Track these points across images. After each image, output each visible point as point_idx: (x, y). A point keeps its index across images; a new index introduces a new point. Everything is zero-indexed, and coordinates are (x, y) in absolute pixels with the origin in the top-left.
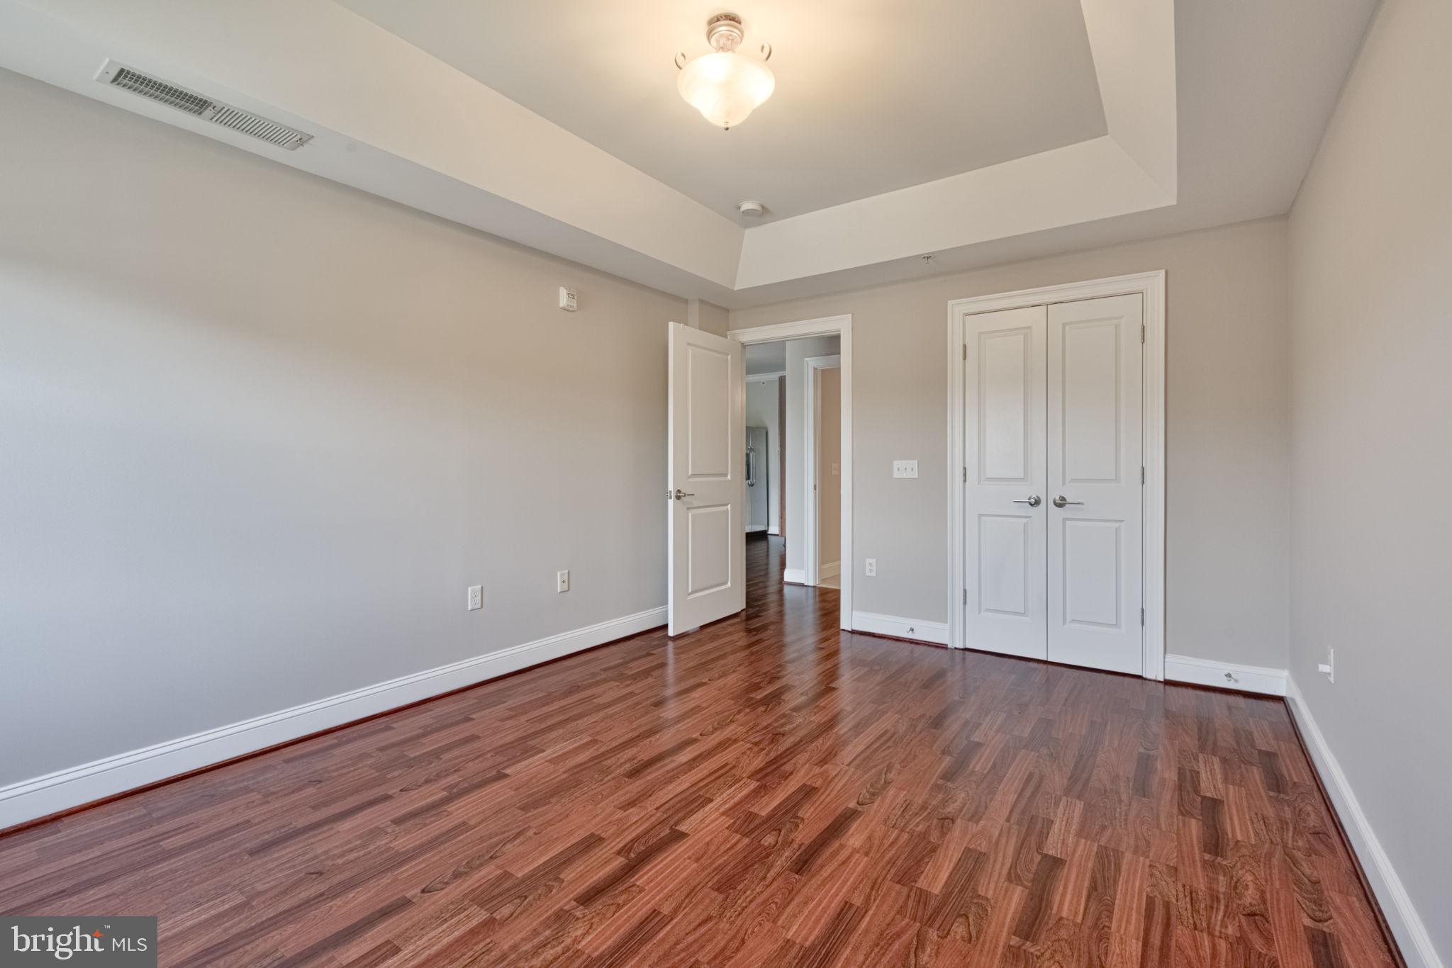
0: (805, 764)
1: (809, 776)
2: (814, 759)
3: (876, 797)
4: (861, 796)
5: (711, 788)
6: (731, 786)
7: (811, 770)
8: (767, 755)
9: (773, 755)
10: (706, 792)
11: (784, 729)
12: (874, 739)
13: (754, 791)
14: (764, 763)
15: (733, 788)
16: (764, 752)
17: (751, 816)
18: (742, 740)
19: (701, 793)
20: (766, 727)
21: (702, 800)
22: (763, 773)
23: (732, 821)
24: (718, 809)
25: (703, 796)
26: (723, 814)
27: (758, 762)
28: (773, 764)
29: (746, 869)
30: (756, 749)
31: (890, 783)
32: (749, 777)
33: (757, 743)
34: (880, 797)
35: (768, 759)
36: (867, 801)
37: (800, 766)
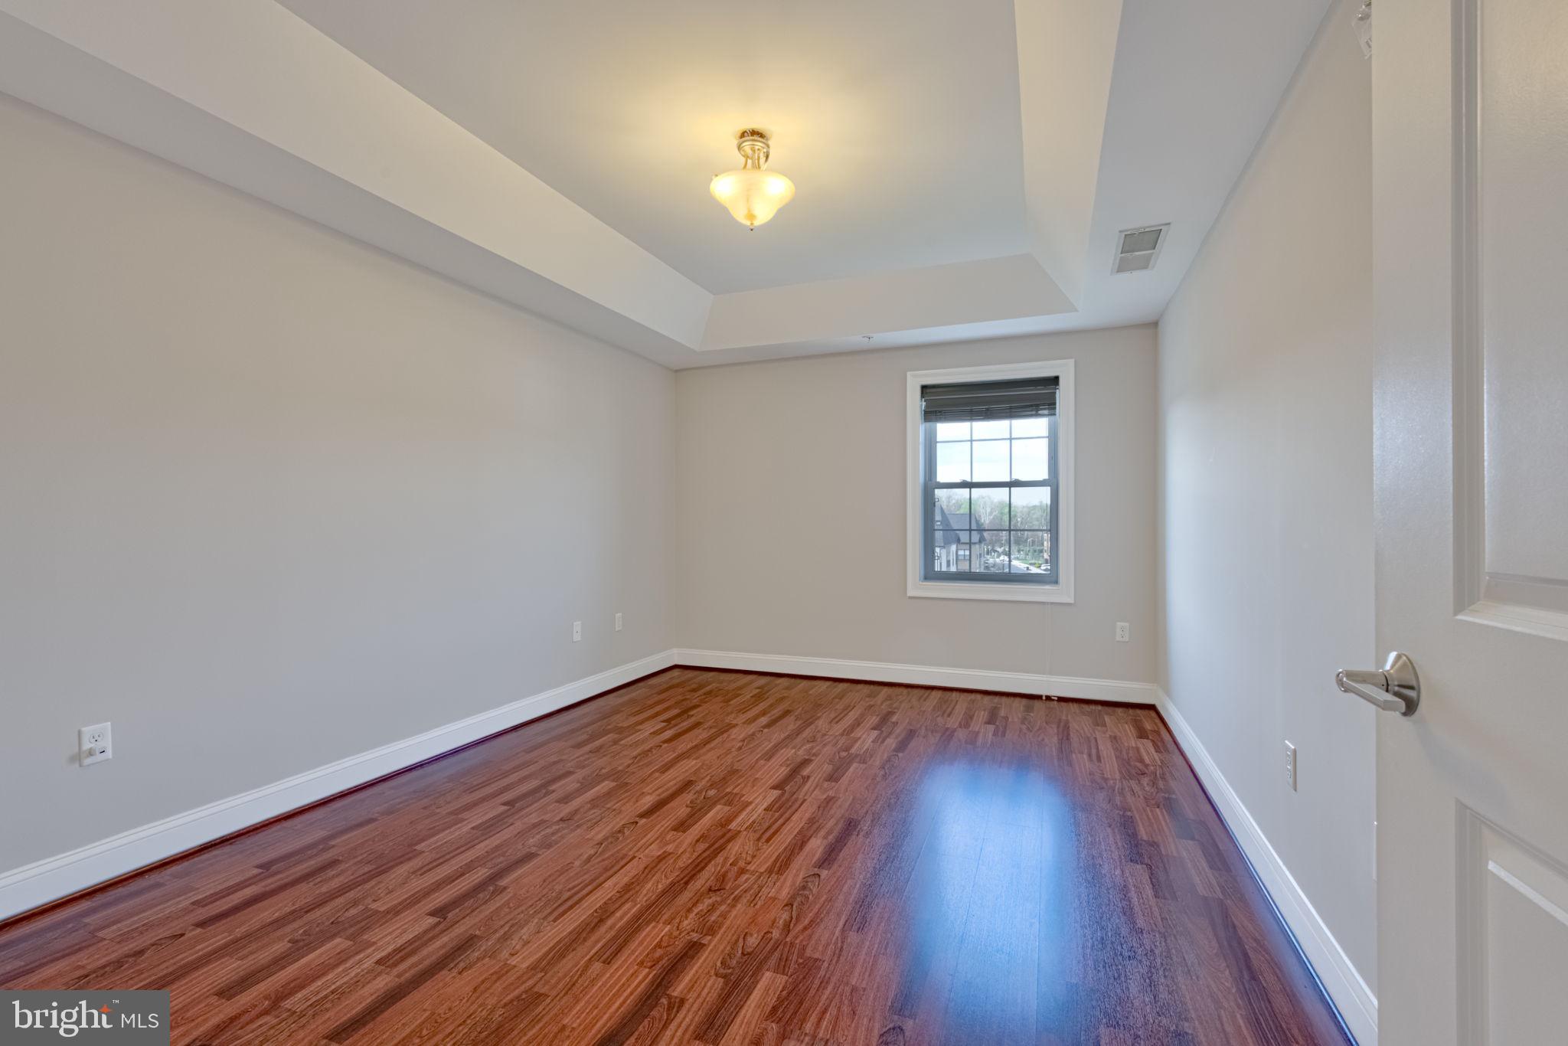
0: (682, 853)
1: (678, 841)
2: (672, 861)
3: (802, 884)
4: (817, 884)
5: (770, 819)
6: (754, 822)
7: (677, 847)
8: (726, 859)
9: (720, 859)
10: (772, 816)
11: (710, 901)
12: (583, 902)
13: (732, 821)
14: (729, 847)
15: (750, 821)
16: (731, 861)
17: (729, 803)
18: (762, 873)
19: (777, 814)
20: (737, 899)
21: (774, 809)
22: (726, 838)
23: (742, 799)
24: (757, 805)
25: (775, 812)
26: (751, 803)
27: (734, 849)
28: (717, 849)
29: (724, 778)
30: (741, 864)
31: (786, 905)
32: (740, 832)
33: (742, 873)
34: (797, 885)
35: (724, 854)
36: (809, 880)
37: (689, 850)
